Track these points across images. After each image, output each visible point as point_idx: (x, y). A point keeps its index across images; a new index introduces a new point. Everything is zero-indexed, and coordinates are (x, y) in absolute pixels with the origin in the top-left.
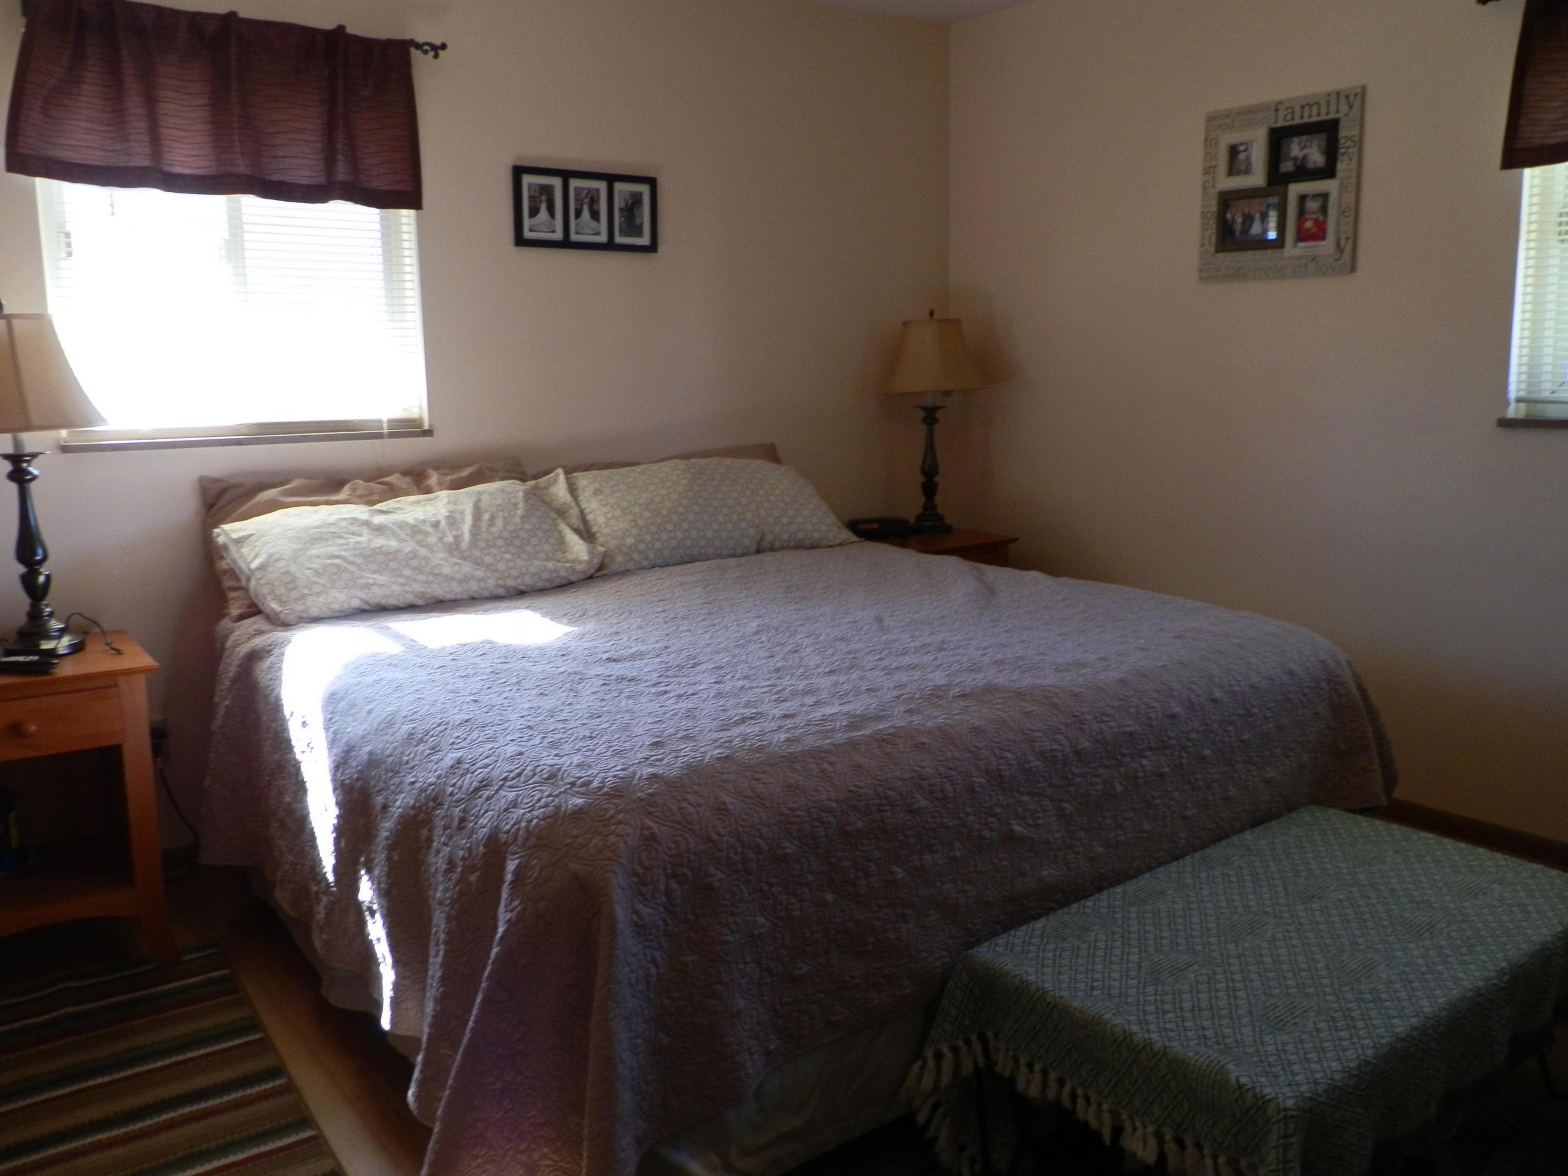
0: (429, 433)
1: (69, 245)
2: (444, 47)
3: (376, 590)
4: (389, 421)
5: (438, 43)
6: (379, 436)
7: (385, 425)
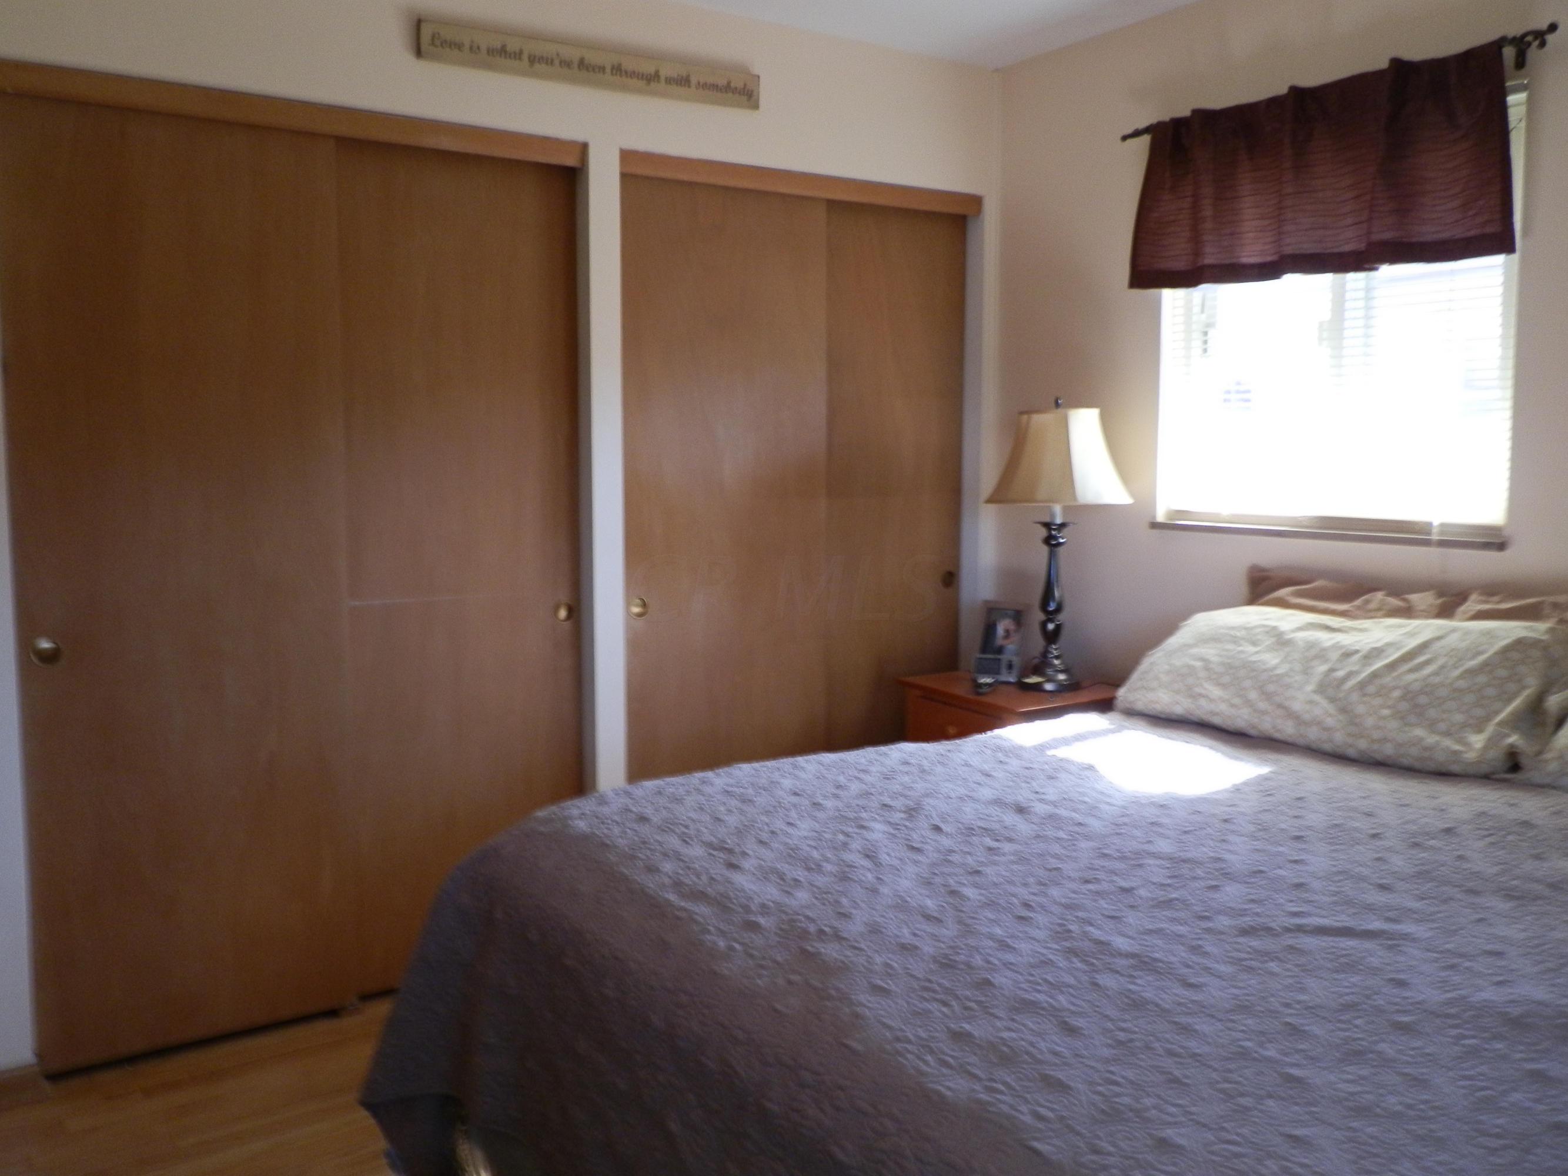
0: (1501, 546)
1: (1205, 342)
2: (1553, 28)
3: (1203, 702)
4: (1442, 525)
5: (1544, 25)
6: (1427, 543)
7: (1434, 531)
